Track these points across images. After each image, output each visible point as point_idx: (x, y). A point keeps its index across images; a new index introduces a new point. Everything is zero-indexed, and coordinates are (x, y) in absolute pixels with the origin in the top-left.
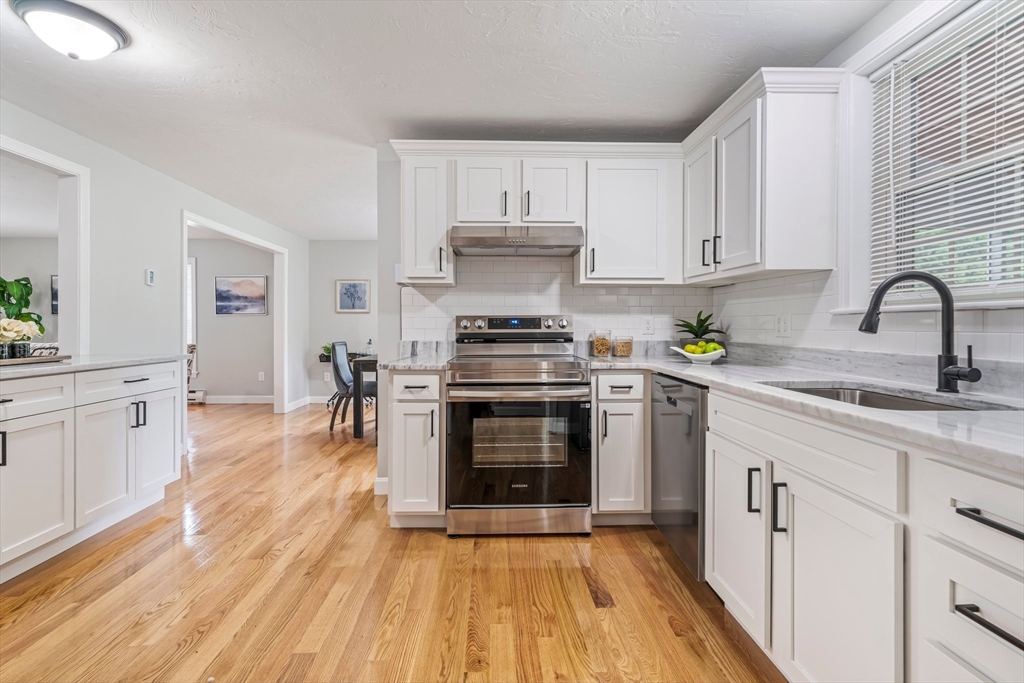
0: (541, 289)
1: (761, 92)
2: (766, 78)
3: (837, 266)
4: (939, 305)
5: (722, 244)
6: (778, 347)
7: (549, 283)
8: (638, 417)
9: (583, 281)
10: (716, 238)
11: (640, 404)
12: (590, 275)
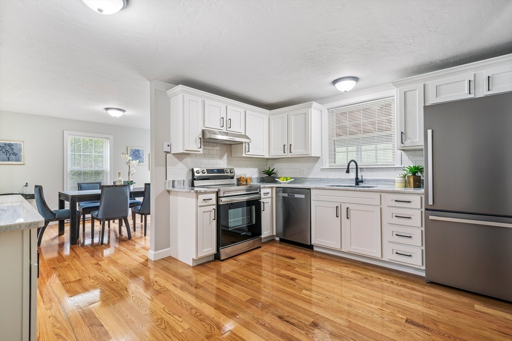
0: (221, 157)
1: (310, 107)
2: (313, 104)
3: (322, 156)
4: (355, 167)
5: (292, 147)
6: (301, 178)
7: (224, 155)
8: (270, 203)
9: (244, 155)
10: (290, 145)
11: (270, 199)
12: (247, 153)
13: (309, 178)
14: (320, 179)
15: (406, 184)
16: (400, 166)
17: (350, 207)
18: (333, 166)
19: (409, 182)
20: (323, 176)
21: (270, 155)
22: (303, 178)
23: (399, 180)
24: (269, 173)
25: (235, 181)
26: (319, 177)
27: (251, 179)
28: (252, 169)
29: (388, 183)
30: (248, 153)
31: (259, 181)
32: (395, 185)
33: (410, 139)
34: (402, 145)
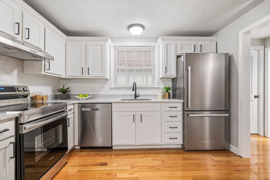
0: (9, 73)
1: (107, 41)
3: (110, 79)
5: (90, 70)
7: (13, 70)
8: (72, 118)
9: (43, 73)
10: (89, 68)
11: (73, 114)
12: (46, 71)
13: (100, 95)
14: (109, 95)
15: (164, 97)
16: (158, 87)
17: (143, 114)
18: (117, 86)
19: (165, 96)
20: (111, 93)
21: (67, 75)
22: (95, 95)
23: (160, 95)
24: (64, 91)
25: (29, 100)
26: (108, 94)
27: (47, 97)
28: (46, 87)
29: (152, 96)
30: (48, 71)
31: (53, 98)
32: (157, 98)
33: (169, 72)
34: (165, 75)
